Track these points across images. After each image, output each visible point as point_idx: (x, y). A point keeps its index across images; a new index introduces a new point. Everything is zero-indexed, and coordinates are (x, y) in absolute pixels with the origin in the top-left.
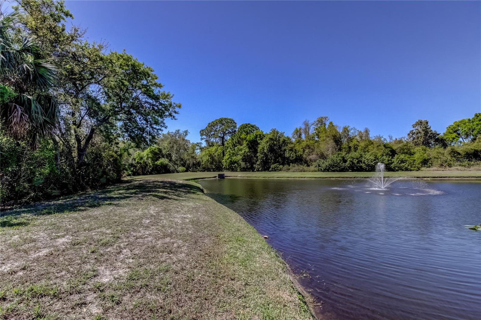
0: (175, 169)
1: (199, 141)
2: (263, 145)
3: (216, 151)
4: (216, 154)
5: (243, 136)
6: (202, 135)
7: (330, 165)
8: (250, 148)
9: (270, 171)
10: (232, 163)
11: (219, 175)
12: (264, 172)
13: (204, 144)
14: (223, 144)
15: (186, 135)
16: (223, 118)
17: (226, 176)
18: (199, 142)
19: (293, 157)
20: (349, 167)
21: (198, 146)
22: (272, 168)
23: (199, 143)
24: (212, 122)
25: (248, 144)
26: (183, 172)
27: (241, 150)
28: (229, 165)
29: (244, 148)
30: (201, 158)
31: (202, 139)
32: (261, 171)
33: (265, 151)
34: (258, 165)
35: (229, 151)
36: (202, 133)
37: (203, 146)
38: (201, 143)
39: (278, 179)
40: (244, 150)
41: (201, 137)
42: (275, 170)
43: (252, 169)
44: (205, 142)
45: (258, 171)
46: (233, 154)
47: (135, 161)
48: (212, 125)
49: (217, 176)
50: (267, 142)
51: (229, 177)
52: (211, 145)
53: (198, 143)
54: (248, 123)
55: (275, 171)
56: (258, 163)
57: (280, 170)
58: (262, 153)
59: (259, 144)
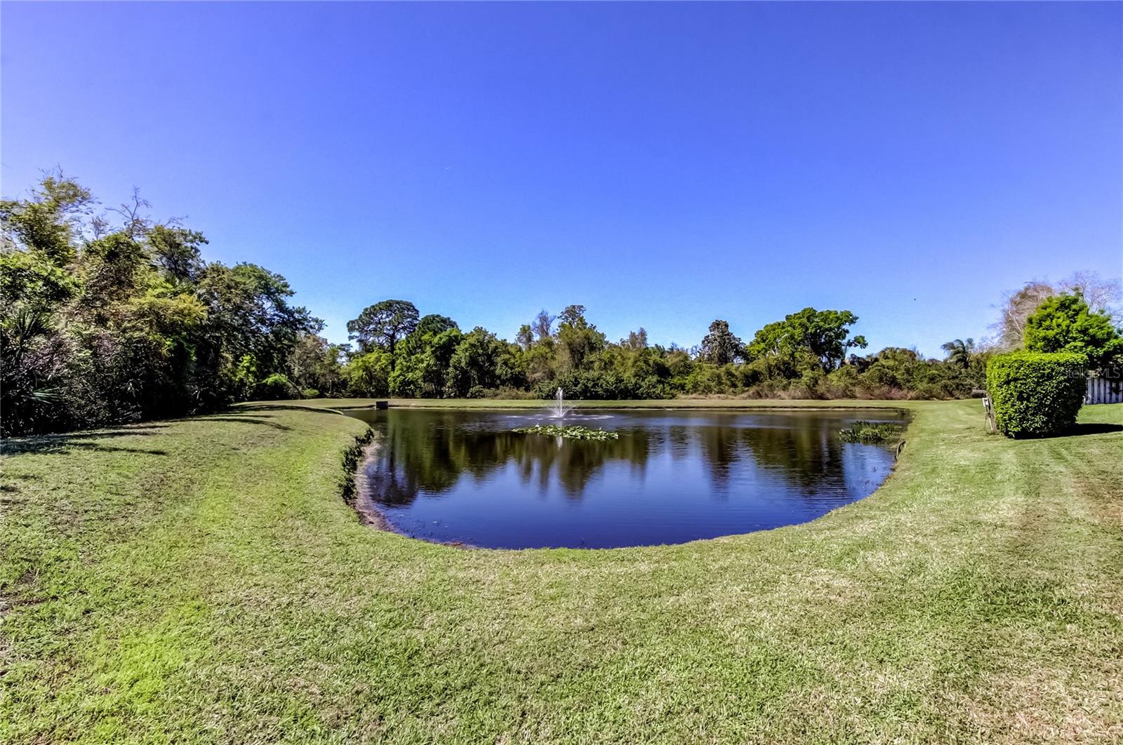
0: (299, 392)
1: (346, 341)
2: (461, 355)
3: (378, 360)
4: (377, 367)
5: (426, 337)
6: (351, 329)
8: (437, 358)
9: (468, 398)
10: (405, 383)
12: (457, 399)
13: (355, 347)
14: (392, 350)
16: (392, 301)
18: (344, 343)
19: (506, 375)
20: (580, 393)
21: (344, 350)
22: (471, 393)
23: (346, 345)
24: (373, 307)
25: (433, 352)
26: (313, 398)
27: (422, 361)
28: (399, 387)
29: (427, 358)
30: (349, 374)
31: (351, 338)
32: (455, 397)
33: (463, 364)
34: (449, 387)
35: (401, 363)
36: (351, 325)
37: (352, 350)
38: (349, 345)
41: (349, 335)
43: (439, 394)
44: (358, 344)
45: (449, 397)
46: (408, 367)
48: (372, 313)
49: (375, 404)
50: (466, 350)
51: (397, 406)
52: (367, 349)
53: (342, 345)
54: (436, 314)
56: (449, 384)
57: (483, 397)
58: (455, 368)
59: (454, 351)
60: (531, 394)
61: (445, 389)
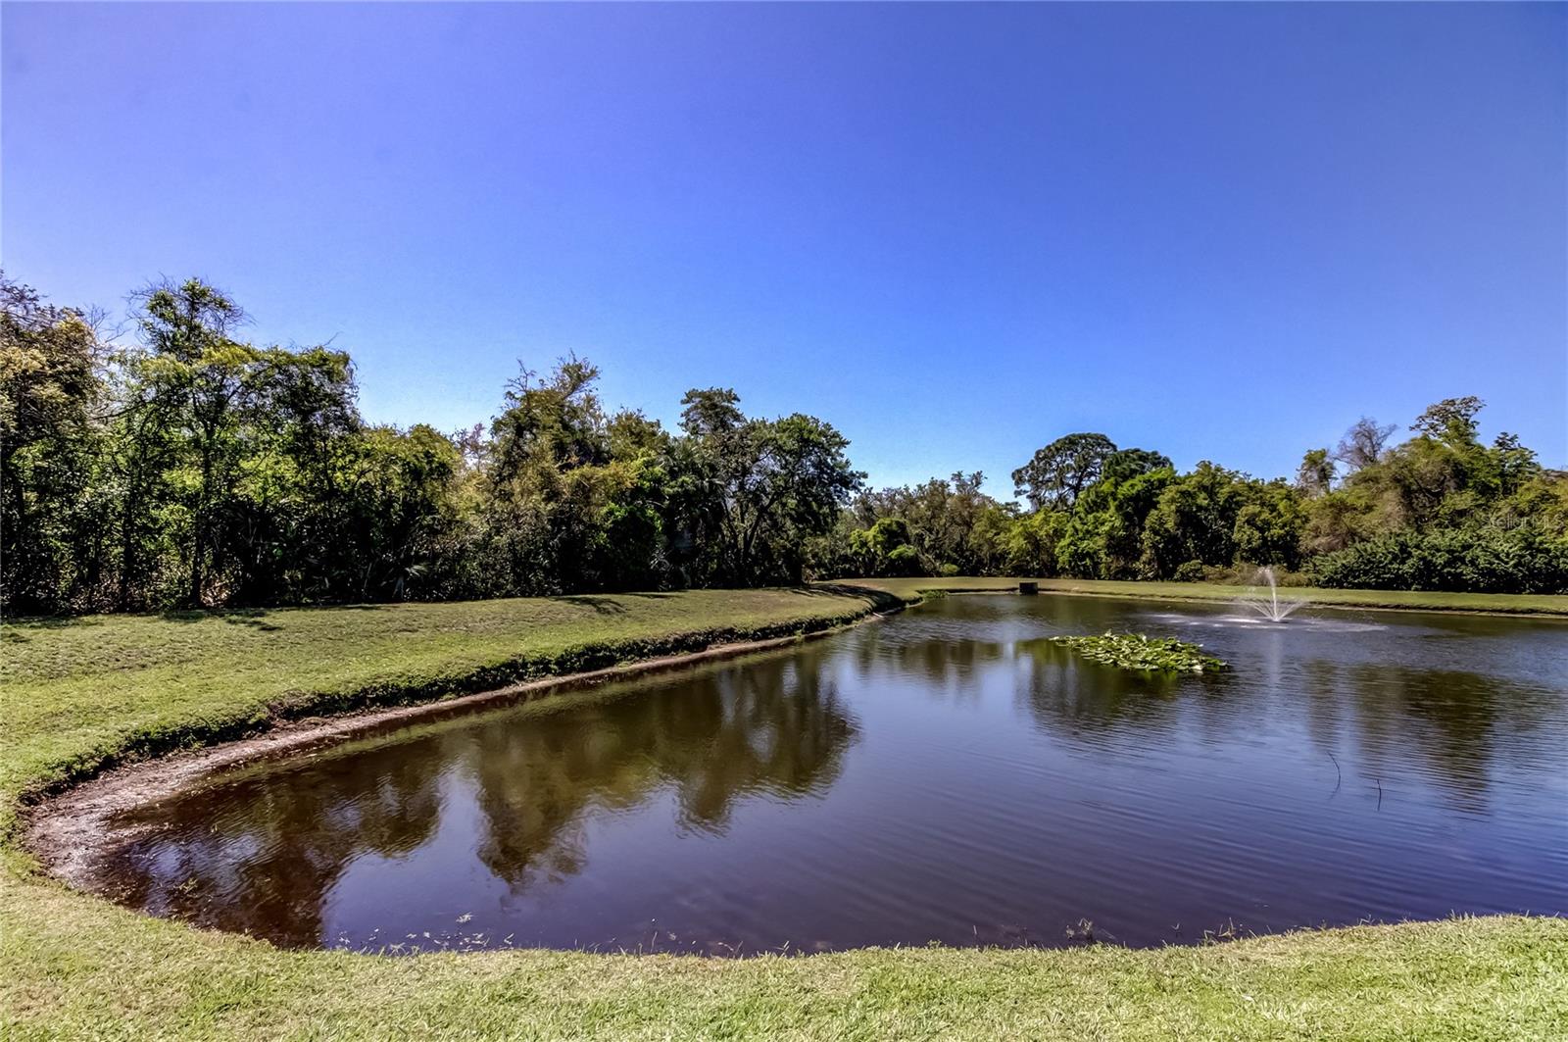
0: (935, 568)
1: (1012, 499)
2: (1165, 512)
5: (1109, 486)
6: (1018, 482)
7: (1346, 568)
8: (1127, 517)
9: (1177, 581)
11: (1021, 584)
12: (1159, 583)
13: (1025, 506)
15: (978, 483)
16: (1074, 435)
17: (1040, 590)
18: (1010, 501)
21: (1010, 510)
22: (1182, 573)
23: (1013, 503)
24: (1048, 447)
25: (1122, 508)
26: (952, 575)
27: (1104, 523)
28: (1070, 562)
29: (1112, 519)
31: (1018, 493)
32: (1155, 578)
33: (1170, 525)
34: (1144, 563)
35: (1075, 526)
36: (1018, 477)
37: (1023, 510)
38: (1017, 503)
39: (1163, 599)
40: (1111, 524)
41: (1015, 488)
42: (1185, 578)
44: (1028, 500)
45: (1146, 579)
46: (1085, 532)
47: (851, 549)
48: (1045, 457)
49: (1018, 586)
50: (1173, 500)
51: (1054, 590)
53: (1008, 504)
55: (1188, 580)
56: (1144, 558)
57: (1202, 579)
58: (1156, 532)
59: (1154, 505)
60: (1300, 576)
61: (1139, 565)
